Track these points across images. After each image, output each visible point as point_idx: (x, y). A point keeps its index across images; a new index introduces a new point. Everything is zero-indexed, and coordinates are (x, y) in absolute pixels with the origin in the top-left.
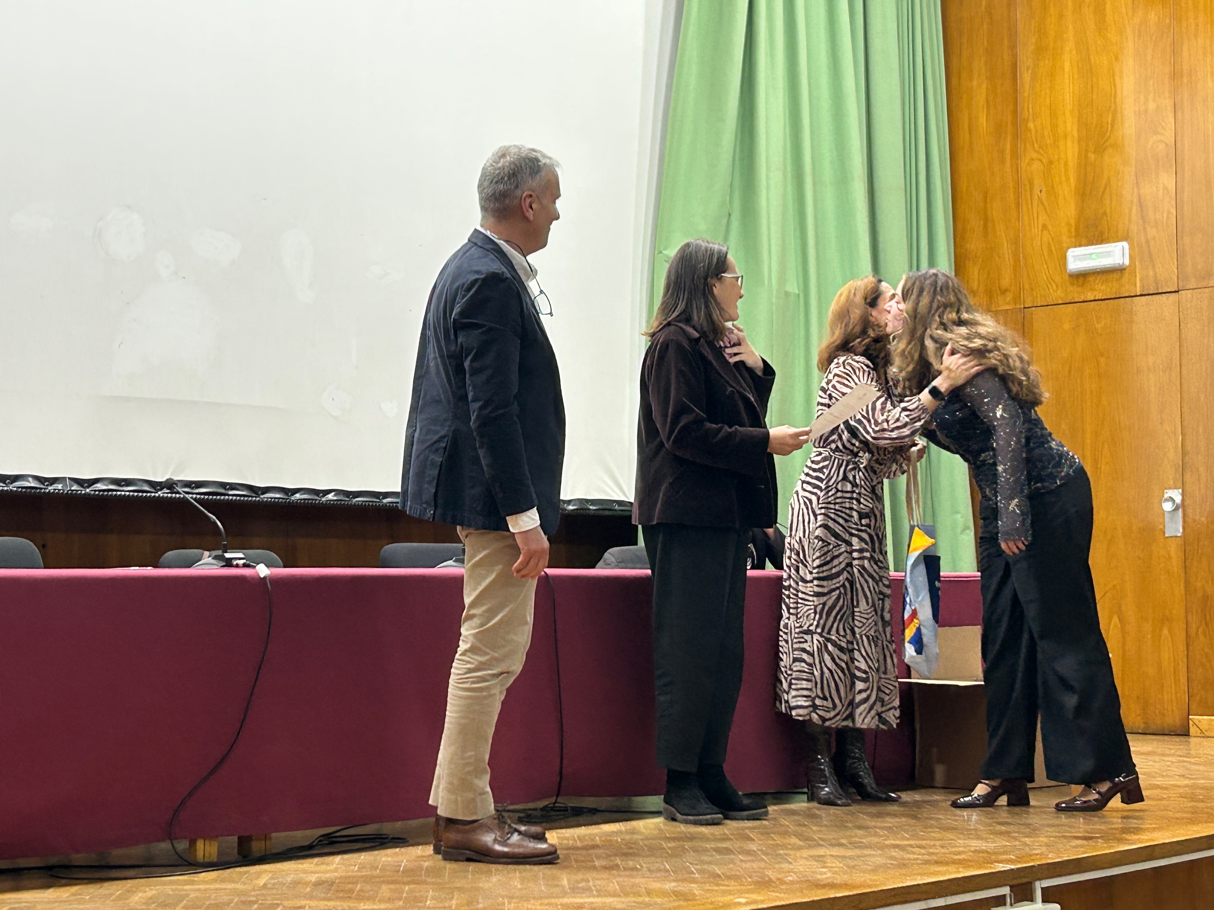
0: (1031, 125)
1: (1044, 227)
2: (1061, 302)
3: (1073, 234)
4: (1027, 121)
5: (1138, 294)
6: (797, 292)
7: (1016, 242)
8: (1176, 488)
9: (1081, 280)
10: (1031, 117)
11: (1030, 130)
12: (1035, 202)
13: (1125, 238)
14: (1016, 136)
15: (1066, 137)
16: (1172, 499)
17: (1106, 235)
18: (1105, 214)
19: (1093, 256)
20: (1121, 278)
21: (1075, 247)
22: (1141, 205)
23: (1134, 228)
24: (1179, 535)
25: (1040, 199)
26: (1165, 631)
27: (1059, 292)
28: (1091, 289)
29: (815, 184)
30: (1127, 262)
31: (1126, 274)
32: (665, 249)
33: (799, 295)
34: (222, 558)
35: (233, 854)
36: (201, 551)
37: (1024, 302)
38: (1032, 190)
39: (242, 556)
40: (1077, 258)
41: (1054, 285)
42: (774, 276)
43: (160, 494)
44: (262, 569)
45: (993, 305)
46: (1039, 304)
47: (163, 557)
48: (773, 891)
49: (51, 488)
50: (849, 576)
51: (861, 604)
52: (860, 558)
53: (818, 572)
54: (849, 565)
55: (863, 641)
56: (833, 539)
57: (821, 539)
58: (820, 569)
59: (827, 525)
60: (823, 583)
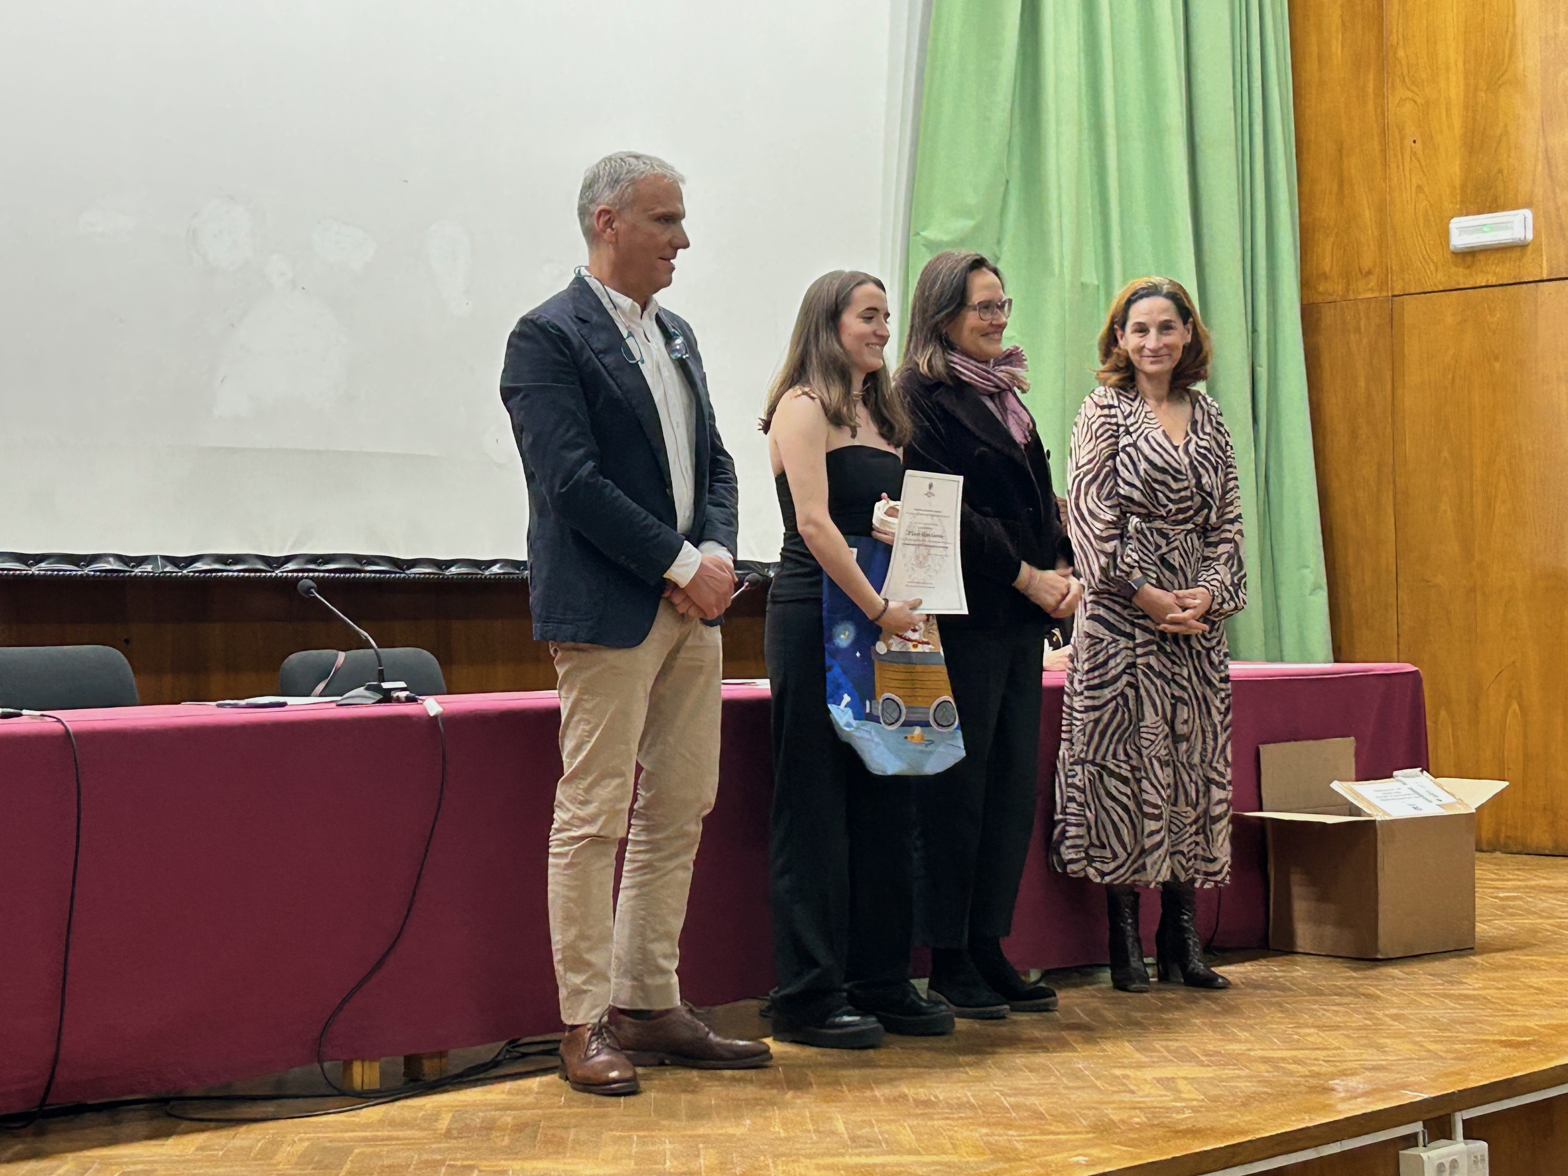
0: (1401, 54)
1: (1419, 188)
2: (1441, 288)
3: (1459, 198)
4: (1396, 48)
5: (1545, 277)
6: (1096, 282)
7: (1382, 209)
9: (1469, 259)
10: (1401, 44)
11: (1400, 61)
12: (1407, 157)
13: (1528, 205)
14: (1382, 68)
15: (1448, 69)
17: (1501, 201)
18: (1500, 171)
19: (1485, 228)
20: (1523, 255)
21: (1461, 215)
22: (1548, 160)
23: (1539, 191)
25: (1414, 154)
27: (1439, 277)
28: (1482, 271)
29: (1119, 138)
30: (1530, 236)
31: (1529, 252)
32: (923, 229)
33: (1098, 286)
34: (377, 689)
35: (399, 1080)
36: (335, 651)
37: (1392, 289)
38: (1402, 139)
39: (402, 684)
40: (1463, 230)
41: (1432, 267)
42: (1067, 263)
43: (278, 573)
44: (432, 706)
45: (1351, 292)
46: (1413, 291)
47: (286, 661)
48: (1119, 1143)
49: (137, 571)
50: (1132, 680)
51: (1147, 714)
52: (1145, 654)
53: (1088, 680)
54: (1133, 665)
55: (1152, 764)
56: (1107, 632)
57: (1088, 635)
58: (1091, 675)
59: (1099, 615)
60: (1096, 693)
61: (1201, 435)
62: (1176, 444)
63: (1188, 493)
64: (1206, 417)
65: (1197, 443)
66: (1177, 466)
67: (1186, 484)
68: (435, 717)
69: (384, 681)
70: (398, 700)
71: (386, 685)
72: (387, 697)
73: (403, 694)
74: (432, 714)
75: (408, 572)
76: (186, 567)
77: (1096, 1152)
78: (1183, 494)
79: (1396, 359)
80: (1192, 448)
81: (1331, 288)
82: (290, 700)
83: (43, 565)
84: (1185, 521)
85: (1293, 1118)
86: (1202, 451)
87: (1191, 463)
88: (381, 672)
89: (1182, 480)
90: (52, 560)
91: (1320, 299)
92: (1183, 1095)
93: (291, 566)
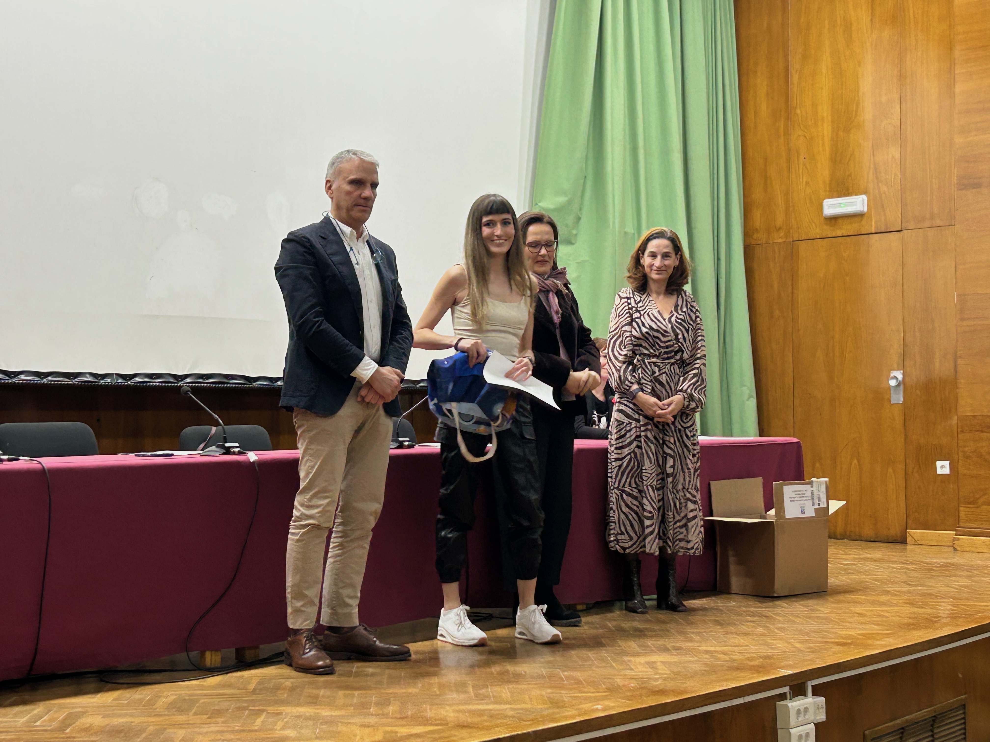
0: (798, 111)
1: (807, 183)
2: (818, 237)
3: (828, 190)
4: (796, 108)
5: (873, 232)
6: (632, 231)
7: (787, 194)
8: (898, 370)
9: (833, 222)
10: (798, 106)
11: (798, 115)
12: (801, 167)
13: (865, 192)
14: (788, 118)
15: (823, 119)
16: (895, 378)
17: (850, 191)
18: (850, 175)
19: (842, 205)
20: (861, 220)
21: (829, 198)
22: (875, 169)
23: (871, 186)
24: (901, 402)
25: (804, 165)
26: (890, 470)
27: (817, 231)
28: (840, 228)
29: (646, 154)
30: (866, 209)
31: (865, 218)
32: (540, 201)
33: (634, 234)
34: (223, 447)
35: (233, 660)
36: (210, 427)
37: (793, 238)
38: (798, 157)
39: (237, 445)
40: (830, 206)
41: (814, 225)
42: (617, 221)
43: (181, 384)
44: (252, 456)
45: (771, 239)
46: (803, 239)
47: (184, 431)
48: (620, 698)
49: (102, 382)
50: (640, 444)
51: (646, 463)
52: (646, 430)
53: (616, 444)
54: (639, 436)
55: (648, 490)
56: (626, 419)
57: (617, 420)
58: (618, 441)
59: (622, 410)
60: (619, 451)
61: (680, 313)
62: (665, 318)
63: (671, 343)
64: (685, 303)
65: (676, 317)
66: (665, 328)
67: (670, 338)
68: (254, 462)
69: (226, 443)
70: (234, 453)
71: (227, 445)
72: (228, 451)
73: (237, 450)
74: (252, 461)
75: (254, 384)
76: (130, 380)
77: (607, 703)
78: (668, 343)
79: (794, 274)
80: (673, 319)
81: (760, 237)
82: (175, 453)
83: (50, 378)
84: (668, 358)
85: (718, 684)
86: (679, 321)
87: (672, 327)
88: (225, 438)
89: (668, 336)
90: (54, 375)
91: (753, 242)
92: (660, 671)
93: (188, 380)
